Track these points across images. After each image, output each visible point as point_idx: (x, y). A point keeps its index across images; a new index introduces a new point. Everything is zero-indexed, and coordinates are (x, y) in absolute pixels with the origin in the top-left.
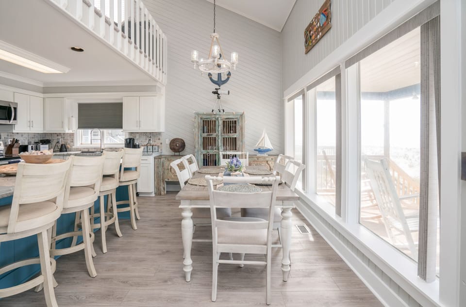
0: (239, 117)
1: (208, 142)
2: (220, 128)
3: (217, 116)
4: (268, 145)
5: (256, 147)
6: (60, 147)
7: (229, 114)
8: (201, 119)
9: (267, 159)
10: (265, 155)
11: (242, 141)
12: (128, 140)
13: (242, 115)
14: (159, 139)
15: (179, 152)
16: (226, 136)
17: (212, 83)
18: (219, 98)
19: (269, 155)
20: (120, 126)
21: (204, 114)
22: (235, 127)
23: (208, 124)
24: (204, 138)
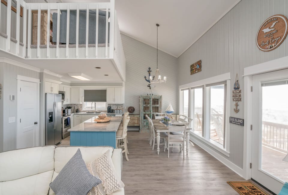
0: (159, 97)
1: (146, 109)
2: (152, 102)
3: (150, 97)
4: (172, 109)
5: (166, 110)
6: (76, 110)
7: (155, 96)
8: (143, 98)
9: (172, 116)
10: (171, 114)
11: (161, 108)
12: (109, 107)
13: (161, 97)
14: (122, 107)
15: (132, 113)
16: (154, 106)
17: (147, 81)
18: (150, 89)
19: (172, 114)
20: (105, 101)
21: (144, 96)
22: (158, 101)
23: (146, 101)
24: (144, 107)
